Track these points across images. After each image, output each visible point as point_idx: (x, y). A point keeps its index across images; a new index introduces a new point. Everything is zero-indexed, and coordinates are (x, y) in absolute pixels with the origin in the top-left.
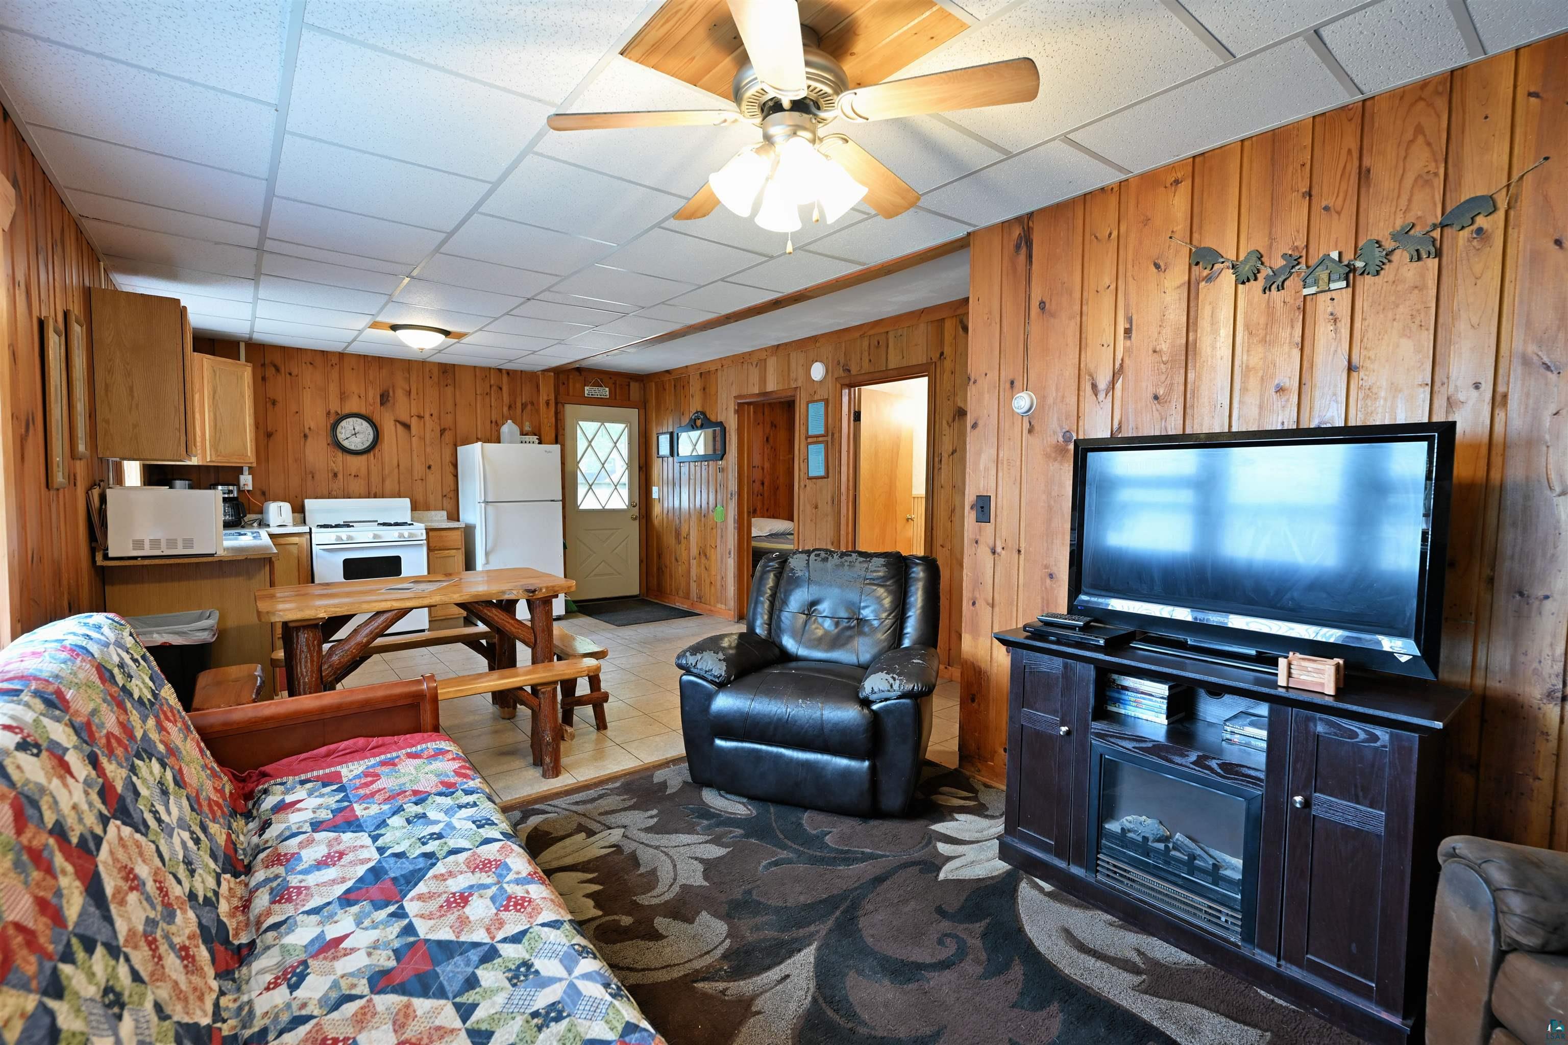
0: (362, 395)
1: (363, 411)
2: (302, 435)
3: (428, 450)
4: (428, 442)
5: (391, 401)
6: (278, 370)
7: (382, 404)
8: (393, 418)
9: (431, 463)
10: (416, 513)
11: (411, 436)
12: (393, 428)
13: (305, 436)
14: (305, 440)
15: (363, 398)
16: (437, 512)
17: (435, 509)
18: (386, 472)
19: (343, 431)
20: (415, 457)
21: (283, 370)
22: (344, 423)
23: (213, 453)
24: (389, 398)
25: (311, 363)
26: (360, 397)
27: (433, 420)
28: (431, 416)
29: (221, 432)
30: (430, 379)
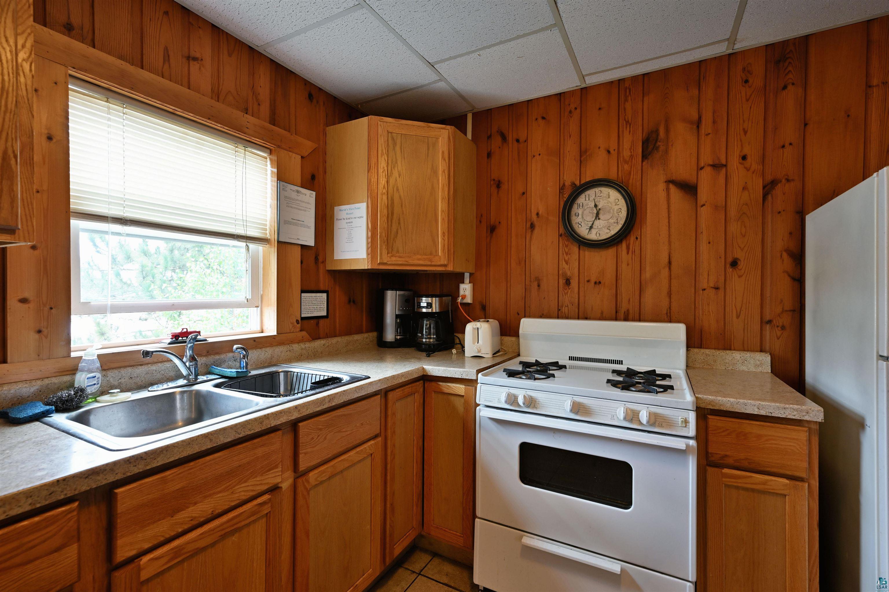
0: (613, 146)
1: (613, 175)
2: (528, 225)
3: (734, 228)
4: (733, 212)
5: (662, 148)
6: (504, 138)
7: (645, 157)
8: (663, 178)
9: (739, 254)
10: (700, 354)
11: (696, 205)
12: (662, 194)
13: (532, 226)
14: (532, 231)
15: (614, 153)
16: (747, 355)
17: (745, 348)
18: (648, 274)
19: (580, 212)
20: (704, 247)
21: (510, 139)
22: (581, 200)
23: (385, 251)
24: (659, 143)
25: (543, 118)
26: (609, 152)
27: (745, 168)
28: (741, 161)
29: (399, 223)
30: (743, 86)
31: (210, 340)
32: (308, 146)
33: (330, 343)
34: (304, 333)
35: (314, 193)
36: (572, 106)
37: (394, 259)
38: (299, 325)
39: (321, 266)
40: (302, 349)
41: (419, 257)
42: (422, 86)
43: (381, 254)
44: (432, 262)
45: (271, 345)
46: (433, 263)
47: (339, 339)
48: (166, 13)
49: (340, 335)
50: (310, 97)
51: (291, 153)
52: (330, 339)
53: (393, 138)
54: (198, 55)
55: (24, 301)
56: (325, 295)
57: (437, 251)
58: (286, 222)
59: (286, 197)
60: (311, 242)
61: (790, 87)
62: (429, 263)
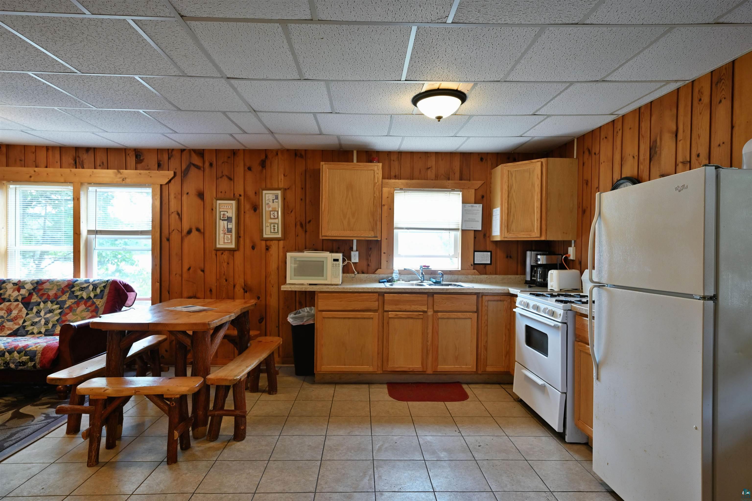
0: (636, 153)
1: (635, 173)
7: (651, 159)
8: (658, 173)
15: (636, 158)
21: (592, 153)
24: (657, 149)
25: (606, 138)
26: (634, 157)
27: (699, 163)
28: (697, 158)
29: (514, 216)
30: (699, 104)
31: (432, 269)
32: (478, 184)
33: (491, 277)
34: (475, 271)
35: (481, 205)
36: (618, 128)
37: (510, 235)
38: (472, 267)
39: (488, 239)
40: (473, 278)
41: (523, 233)
42: (526, 143)
43: (504, 233)
44: (530, 235)
45: (458, 274)
46: (531, 237)
47: (497, 276)
48: (420, 158)
49: (500, 274)
50: (482, 159)
51: (469, 190)
52: (491, 275)
53: (511, 173)
54: (430, 166)
55: (384, 253)
56: (489, 253)
57: (534, 230)
58: (465, 221)
59: (465, 210)
60: (480, 228)
61: (723, 101)
62: (529, 236)
